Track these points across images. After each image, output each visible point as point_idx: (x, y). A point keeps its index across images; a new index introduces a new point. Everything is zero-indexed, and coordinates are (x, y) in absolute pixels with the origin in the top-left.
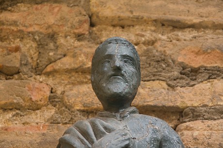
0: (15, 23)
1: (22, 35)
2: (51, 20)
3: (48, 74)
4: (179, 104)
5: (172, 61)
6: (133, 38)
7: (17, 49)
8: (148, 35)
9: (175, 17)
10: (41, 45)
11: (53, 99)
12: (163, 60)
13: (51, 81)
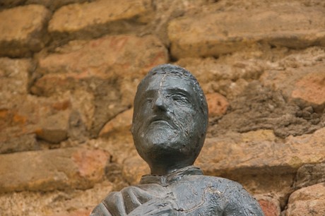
0: (62, 69)
1: (72, 85)
2: (112, 58)
3: (107, 136)
4: (288, 161)
5: (284, 98)
6: (229, 71)
7: (66, 105)
8: (251, 65)
9: (289, 33)
10: (99, 96)
11: (112, 172)
12: (270, 99)
13: (109, 146)
